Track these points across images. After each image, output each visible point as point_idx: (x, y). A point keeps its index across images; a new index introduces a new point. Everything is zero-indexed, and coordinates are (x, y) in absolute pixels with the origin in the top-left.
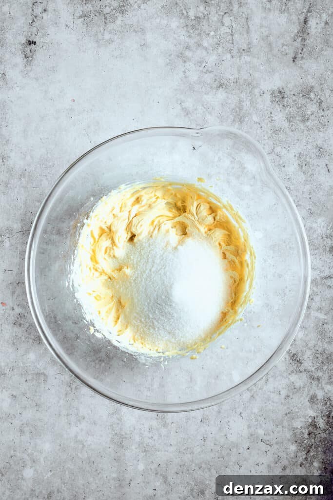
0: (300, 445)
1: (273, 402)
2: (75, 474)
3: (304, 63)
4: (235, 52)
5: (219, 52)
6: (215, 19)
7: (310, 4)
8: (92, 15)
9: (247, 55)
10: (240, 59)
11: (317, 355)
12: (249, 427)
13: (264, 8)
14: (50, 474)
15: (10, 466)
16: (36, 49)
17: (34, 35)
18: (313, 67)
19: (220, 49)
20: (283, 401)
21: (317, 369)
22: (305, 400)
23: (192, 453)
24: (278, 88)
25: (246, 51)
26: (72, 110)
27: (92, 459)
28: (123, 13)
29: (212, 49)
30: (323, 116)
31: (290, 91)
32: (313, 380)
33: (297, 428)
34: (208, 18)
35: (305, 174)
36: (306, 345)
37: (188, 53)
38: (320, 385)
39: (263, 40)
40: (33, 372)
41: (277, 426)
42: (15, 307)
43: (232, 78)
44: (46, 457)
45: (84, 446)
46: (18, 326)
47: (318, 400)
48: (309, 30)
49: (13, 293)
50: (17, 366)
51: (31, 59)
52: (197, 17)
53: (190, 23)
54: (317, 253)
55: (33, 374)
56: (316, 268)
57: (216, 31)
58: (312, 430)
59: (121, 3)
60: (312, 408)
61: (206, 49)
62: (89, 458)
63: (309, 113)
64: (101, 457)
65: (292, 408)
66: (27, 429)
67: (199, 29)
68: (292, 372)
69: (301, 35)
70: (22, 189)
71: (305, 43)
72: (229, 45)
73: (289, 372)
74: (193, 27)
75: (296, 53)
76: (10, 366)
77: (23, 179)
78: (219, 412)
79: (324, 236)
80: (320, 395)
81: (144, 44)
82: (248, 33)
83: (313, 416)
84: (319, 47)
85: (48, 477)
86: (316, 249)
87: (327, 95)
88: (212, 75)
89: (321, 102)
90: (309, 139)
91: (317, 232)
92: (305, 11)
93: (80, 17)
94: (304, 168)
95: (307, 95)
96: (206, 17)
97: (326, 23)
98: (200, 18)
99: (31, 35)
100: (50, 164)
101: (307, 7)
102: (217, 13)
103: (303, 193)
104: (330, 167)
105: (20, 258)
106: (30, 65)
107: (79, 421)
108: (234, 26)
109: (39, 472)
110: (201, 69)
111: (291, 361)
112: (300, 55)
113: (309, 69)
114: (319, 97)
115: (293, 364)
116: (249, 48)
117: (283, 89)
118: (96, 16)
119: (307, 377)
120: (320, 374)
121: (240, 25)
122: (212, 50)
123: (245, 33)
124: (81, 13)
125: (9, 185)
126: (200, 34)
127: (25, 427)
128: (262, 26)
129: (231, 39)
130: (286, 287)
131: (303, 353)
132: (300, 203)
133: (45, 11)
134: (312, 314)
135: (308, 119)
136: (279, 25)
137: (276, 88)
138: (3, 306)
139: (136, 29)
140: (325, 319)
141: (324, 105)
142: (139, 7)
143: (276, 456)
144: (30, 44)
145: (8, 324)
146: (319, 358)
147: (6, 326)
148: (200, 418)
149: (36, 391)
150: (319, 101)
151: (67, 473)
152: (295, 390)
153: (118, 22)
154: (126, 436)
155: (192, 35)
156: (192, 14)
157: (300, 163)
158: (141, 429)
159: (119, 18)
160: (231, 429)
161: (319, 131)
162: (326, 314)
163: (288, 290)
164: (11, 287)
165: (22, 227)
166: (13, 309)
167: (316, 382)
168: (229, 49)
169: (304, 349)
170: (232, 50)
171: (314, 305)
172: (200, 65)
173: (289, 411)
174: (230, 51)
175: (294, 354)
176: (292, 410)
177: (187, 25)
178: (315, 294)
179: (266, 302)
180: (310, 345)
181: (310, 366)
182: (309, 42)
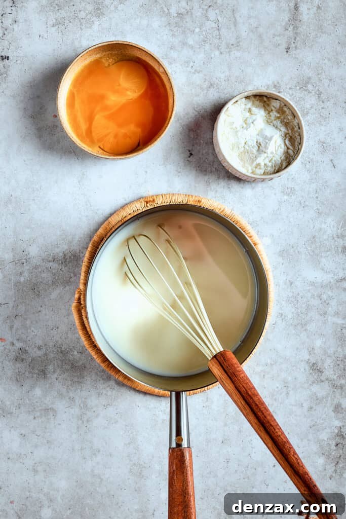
0: (328, 457)
1: (296, 415)
2: (95, 509)
3: (299, 53)
4: (223, 47)
5: (206, 49)
6: (199, 14)
8: (67, 22)
9: (237, 50)
10: (229, 55)
11: (338, 362)
14: (69, 512)
15: (27, 508)
16: (9, 64)
17: (6, 49)
18: (308, 56)
19: (207, 47)
20: (306, 414)
21: (339, 377)
22: (330, 411)
23: (216, 476)
24: (273, 83)
25: (235, 45)
26: (55, 126)
27: (112, 493)
28: (99, 17)
29: (198, 47)
30: (323, 108)
31: (286, 85)
32: (336, 388)
33: (324, 440)
34: (192, 14)
35: (310, 172)
36: (325, 353)
37: (174, 54)
38: (344, 393)
39: (252, 31)
40: (40, 408)
41: (302, 440)
42: (15, 342)
43: (222, 76)
44: (63, 495)
45: (102, 480)
46: (20, 361)
47: (342, 408)
48: (301, 16)
49: (11, 327)
50: (23, 404)
51: (5, 75)
52: (179, 14)
53: (172, 21)
54: (329, 255)
55: (41, 410)
56: (328, 270)
57: (201, 27)
58: (339, 441)
59: (96, 5)
60: (337, 418)
61: (192, 47)
62: (108, 491)
63: (309, 106)
64: (121, 489)
65: (316, 420)
66: (39, 468)
67: (182, 26)
68: (314, 382)
69: (293, 23)
70: (9, 216)
71: (298, 32)
72: (216, 41)
73: (310, 383)
74: (176, 25)
75: (289, 44)
76: (16, 404)
77: (10, 206)
78: (240, 431)
79: (335, 236)
80: (345, 404)
82: (235, 26)
83: (338, 426)
84: (313, 34)
85: (67, 515)
86: (327, 251)
87: (326, 85)
88: (201, 75)
89: (320, 93)
90: (310, 134)
91: (327, 233)
93: (53, 25)
94: (308, 166)
95: (304, 88)
96: (189, 13)
97: (319, 8)
98: (182, 15)
99: (3, 49)
100: (37, 186)
102: (200, 7)
103: (309, 192)
104: (335, 162)
105: (14, 289)
106: (5, 83)
107: (94, 454)
108: (220, 19)
109: (58, 510)
110: (189, 69)
111: (311, 371)
112: (293, 45)
113: (304, 59)
114: (317, 88)
115: (314, 374)
116: (239, 42)
117: (278, 83)
118: (70, 22)
119: (329, 386)
120: (343, 382)
121: (227, 18)
122: (199, 48)
123: (233, 26)
124: (54, 21)
126: (184, 32)
127: (38, 466)
128: (250, 17)
129: (218, 33)
130: (298, 294)
131: (323, 361)
132: (307, 203)
133: (15, 22)
134: (329, 320)
135: (308, 113)
136: (268, 14)
137: (270, 83)
138: (2, 342)
140: (343, 324)
141: (323, 96)
142: (116, 8)
144: (3, 59)
145: (9, 361)
146: (340, 365)
147: (8, 363)
148: (221, 439)
149: (46, 428)
150: (317, 93)
151: (87, 509)
152: (317, 400)
153: (95, 27)
154: (146, 465)
155: (176, 34)
156: (173, 11)
157: (303, 161)
158: (159, 457)
159: (95, 22)
160: (254, 448)
161: (321, 125)
162: (344, 319)
163: (300, 297)
164: (8, 321)
165: (14, 256)
166: (13, 344)
167: (339, 390)
168: (217, 45)
169: (324, 357)
170: (220, 46)
171: (331, 310)
172: (186, 65)
173: (313, 423)
174: (218, 47)
175: (314, 364)
176: (316, 422)
177: (170, 24)
178: (331, 298)
179: (280, 312)
180: (329, 352)
181: (332, 375)
182: (302, 30)
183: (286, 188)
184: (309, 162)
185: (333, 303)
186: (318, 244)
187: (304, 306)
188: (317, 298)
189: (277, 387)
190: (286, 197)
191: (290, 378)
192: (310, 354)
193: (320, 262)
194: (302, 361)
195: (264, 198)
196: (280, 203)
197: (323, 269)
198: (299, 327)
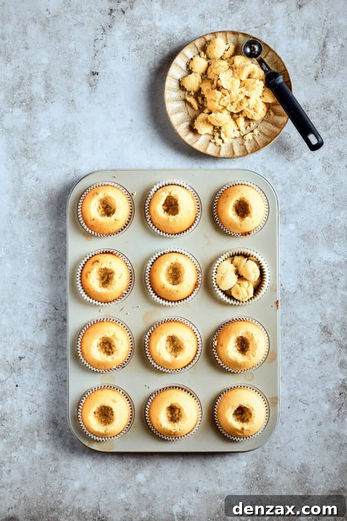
0: (333, 404)
1: (308, 368)
3: (325, 81)
7: (328, 30)
11: (344, 327)
12: (289, 389)
13: (289, 36)
18: (332, 83)
20: (317, 367)
21: (345, 339)
22: (336, 365)
24: (303, 103)
26: (131, 128)
28: (170, 45)
30: (342, 125)
31: (314, 105)
32: (342, 348)
33: (330, 389)
35: (329, 175)
36: (335, 318)
41: (313, 388)
48: (328, 53)
51: (95, 87)
56: (340, 253)
58: (342, 391)
60: (341, 372)
63: (330, 123)
65: (324, 372)
68: (324, 342)
71: (325, 64)
73: (321, 342)
75: (317, 73)
83: (343, 378)
84: (337, 66)
86: (340, 238)
87: (345, 107)
89: (340, 113)
90: (330, 145)
91: (340, 223)
92: (324, 36)
94: (327, 170)
97: (342, 46)
99: (95, 67)
101: (326, 33)
103: (327, 190)
106: (94, 92)
111: (322, 332)
112: (320, 75)
114: (338, 109)
115: (324, 335)
117: (307, 103)
119: (336, 346)
124: (135, 47)
130: (315, 270)
131: (332, 325)
132: (325, 199)
135: (329, 128)
136: (302, 50)
141: (342, 116)
143: (313, 414)
150: (338, 113)
152: (326, 356)
157: (324, 165)
161: (339, 138)
163: (316, 273)
167: (345, 350)
169: (333, 322)
171: (341, 285)
173: (322, 374)
175: (325, 327)
176: (324, 374)
178: (341, 275)
179: (300, 283)
180: (338, 318)
181: (339, 336)
182: (328, 63)
183: (309, 186)
185: (342, 279)
186: (333, 232)
187: (319, 280)
188: (329, 274)
189: (295, 344)
190: (309, 193)
191: (305, 337)
192: (322, 319)
193: (333, 246)
194: (315, 324)
195: (292, 193)
196: (304, 198)
197: (335, 252)
198: (314, 297)
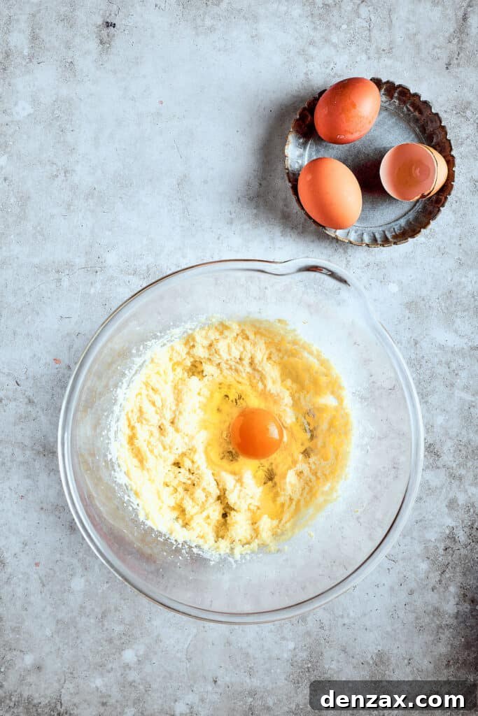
0: (433, 563)
3: (461, 72)
4: (372, 51)
5: (352, 51)
6: (349, 8)
9: (388, 57)
10: (378, 62)
11: (460, 447)
15: (54, 574)
16: (115, 33)
17: (113, 15)
18: (471, 77)
19: (354, 48)
21: (459, 465)
22: (443, 504)
25: (386, 51)
26: (159, 114)
29: (342, 46)
31: (441, 107)
32: (453, 479)
33: (430, 541)
34: (340, 7)
36: (446, 433)
37: (312, 51)
38: (462, 486)
39: (409, 38)
42: (72, 365)
47: (458, 505)
48: (469, 29)
49: (70, 347)
51: (108, 45)
52: (325, 5)
53: (316, 12)
56: (463, 334)
57: (349, 24)
58: (449, 544)
60: (449, 515)
61: (335, 46)
65: (424, 515)
67: (327, 20)
68: (427, 467)
69: (458, 35)
70: (88, 213)
71: (463, 47)
72: (365, 43)
74: (321, 17)
75: (451, 58)
77: (90, 200)
80: (462, 499)
81: (256, 35)
82: (390, 29)
83: (451, 525)
85: (103, 590)
86: (464, 311)
90: (462, 169)
92: (465, 4)
95: (462, 113)
96: (338, 5)
98: (329, 6)
99: (110, 15)
102: (351, 1)
103: (451, 237)
105: (81, 302)
106: (106, 54)
108: (372, 18)
109: (92, 582)
110: (328, 71)
111: (426, 453)
112: (455, 61)
113: (466, 80)
115: (429, 457)
116: (391, 49)
119: (446, 475)
120: (463, 472)
121: (381, 18)
122: (344, 48)
123: (387, 29)
125: (72, 207)
126: (328, 26)
128: (408, 21)
129: (368, 35)
130: (423, 357)
131: (442, 443)
132: (447, 250)
134: (455, 394)
136: (431, 21)
138: (56, 363)
139: (247, 16)
140: (472, 402)
143: (402, 576)
144: (108, 26)
146: (462, 452)
152: (429, 490)
155: (319, 27)
162: (473, 395)
163: (424, 361)
164: (67, 339)
165: (87, 262)
166: (69, 367)
167: (458, 483)
168: (365, 48)
169: (443, 439)
170: (368, 49)
171: (460, 382)
172: (326, 66)
173: (421, 517)
174: (366, 51)
175: (431, 445)
176: (424, 517)
177: (312, 14)
178: (462, 368)
180: (451, 433)
181: (451, 461)
182: (468, 45)
184: (457, 202)
185: (463, 374)
186: (454, 302)
187: (428, 372)
188: (444, 365)
192: (428, 432)
193: (453, 323)
197: (456, 331)
